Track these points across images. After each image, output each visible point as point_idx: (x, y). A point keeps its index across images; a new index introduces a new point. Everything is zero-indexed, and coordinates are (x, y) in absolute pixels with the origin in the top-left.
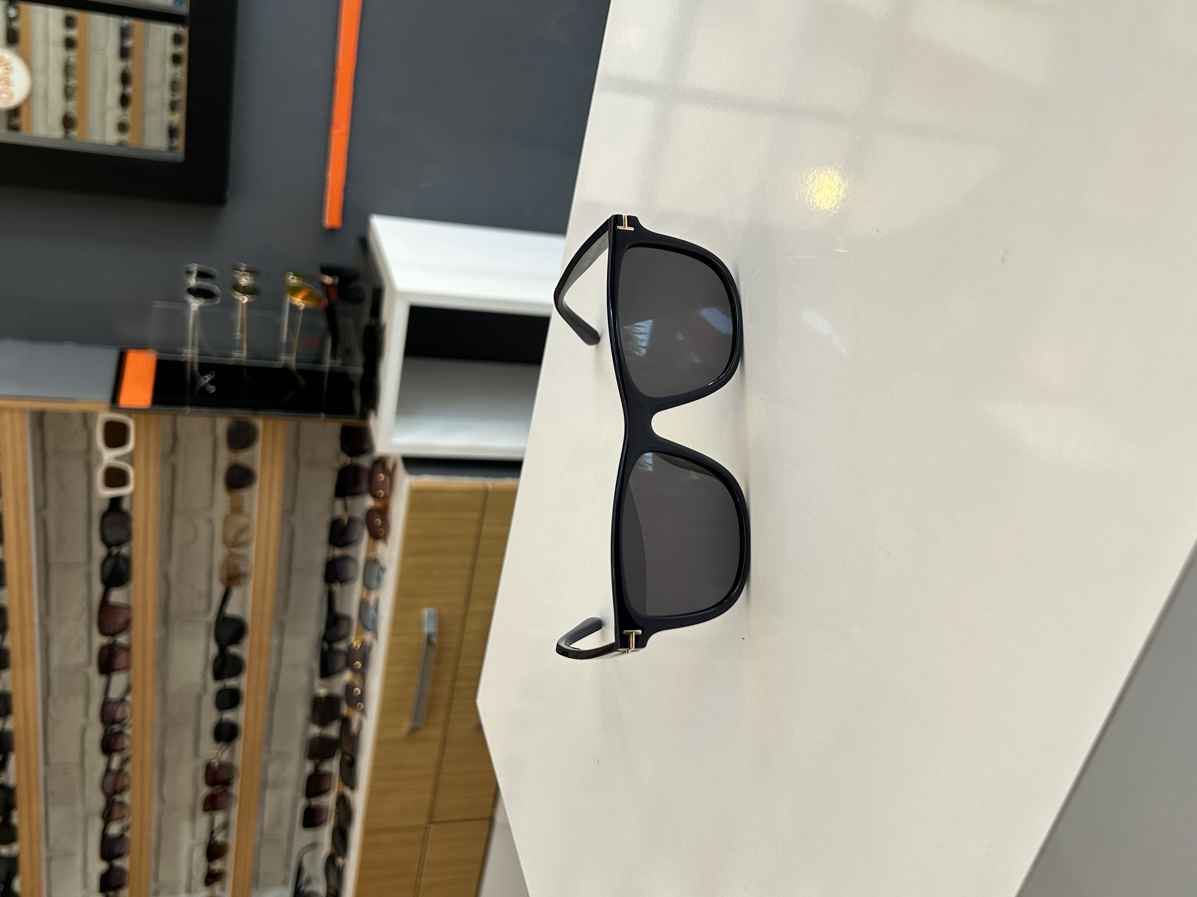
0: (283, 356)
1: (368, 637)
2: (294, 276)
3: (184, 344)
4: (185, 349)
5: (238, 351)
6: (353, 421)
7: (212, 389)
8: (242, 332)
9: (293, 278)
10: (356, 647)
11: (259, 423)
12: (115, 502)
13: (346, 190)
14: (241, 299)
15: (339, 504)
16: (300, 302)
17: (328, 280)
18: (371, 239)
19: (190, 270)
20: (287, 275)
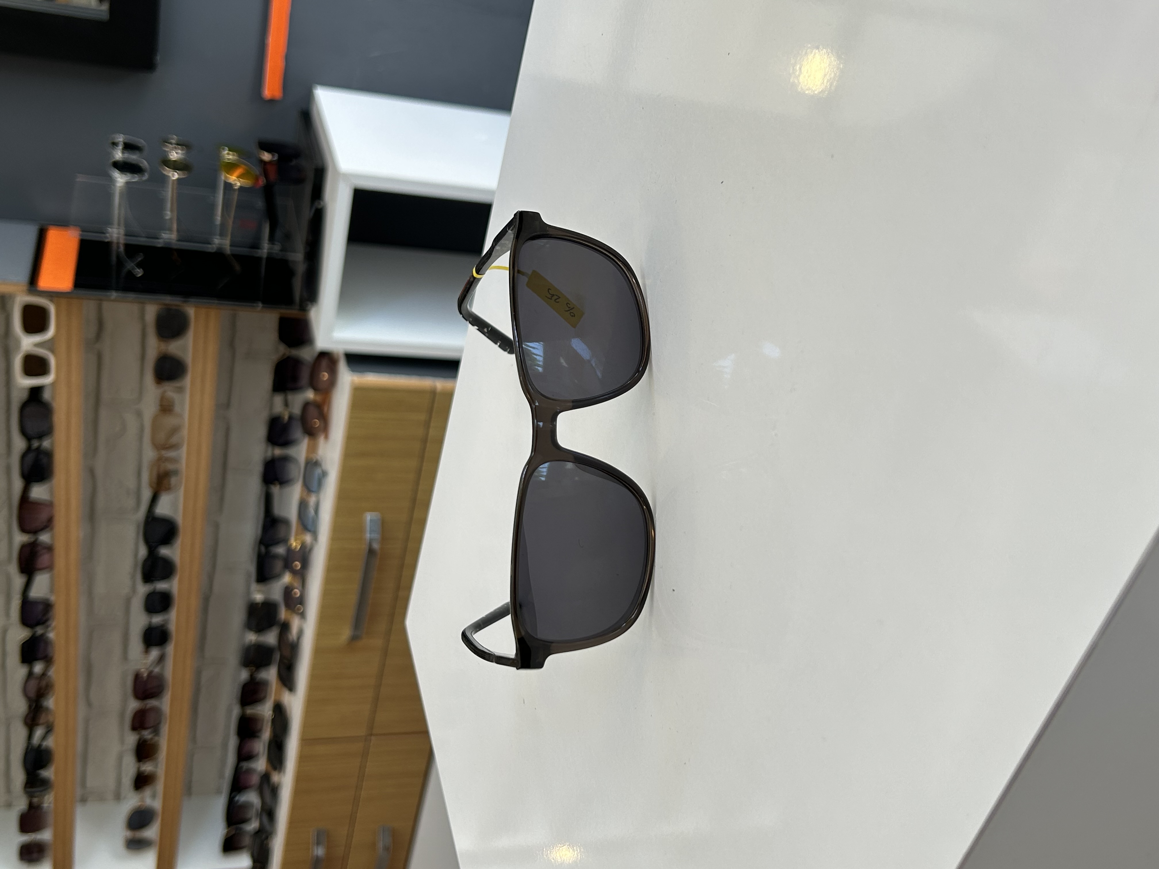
0: (217, 239)
1: (308, 538)
2: (229, 150)
3: (109, 223)
4: (109, 228)
5: (167, 232)
6: (292, 312)
7: (139, 272)
8: (172, 211)
9: (228, 154)
10: (294, 550)
11: (191, 311)
12: (35, 392)
13: (287, 58)
14: (170, 175)
15: (278, 400)
16: (235, 180)
17: (266, 156)
18: (315, 113)
19: (116, 140)
20: (222, 150)
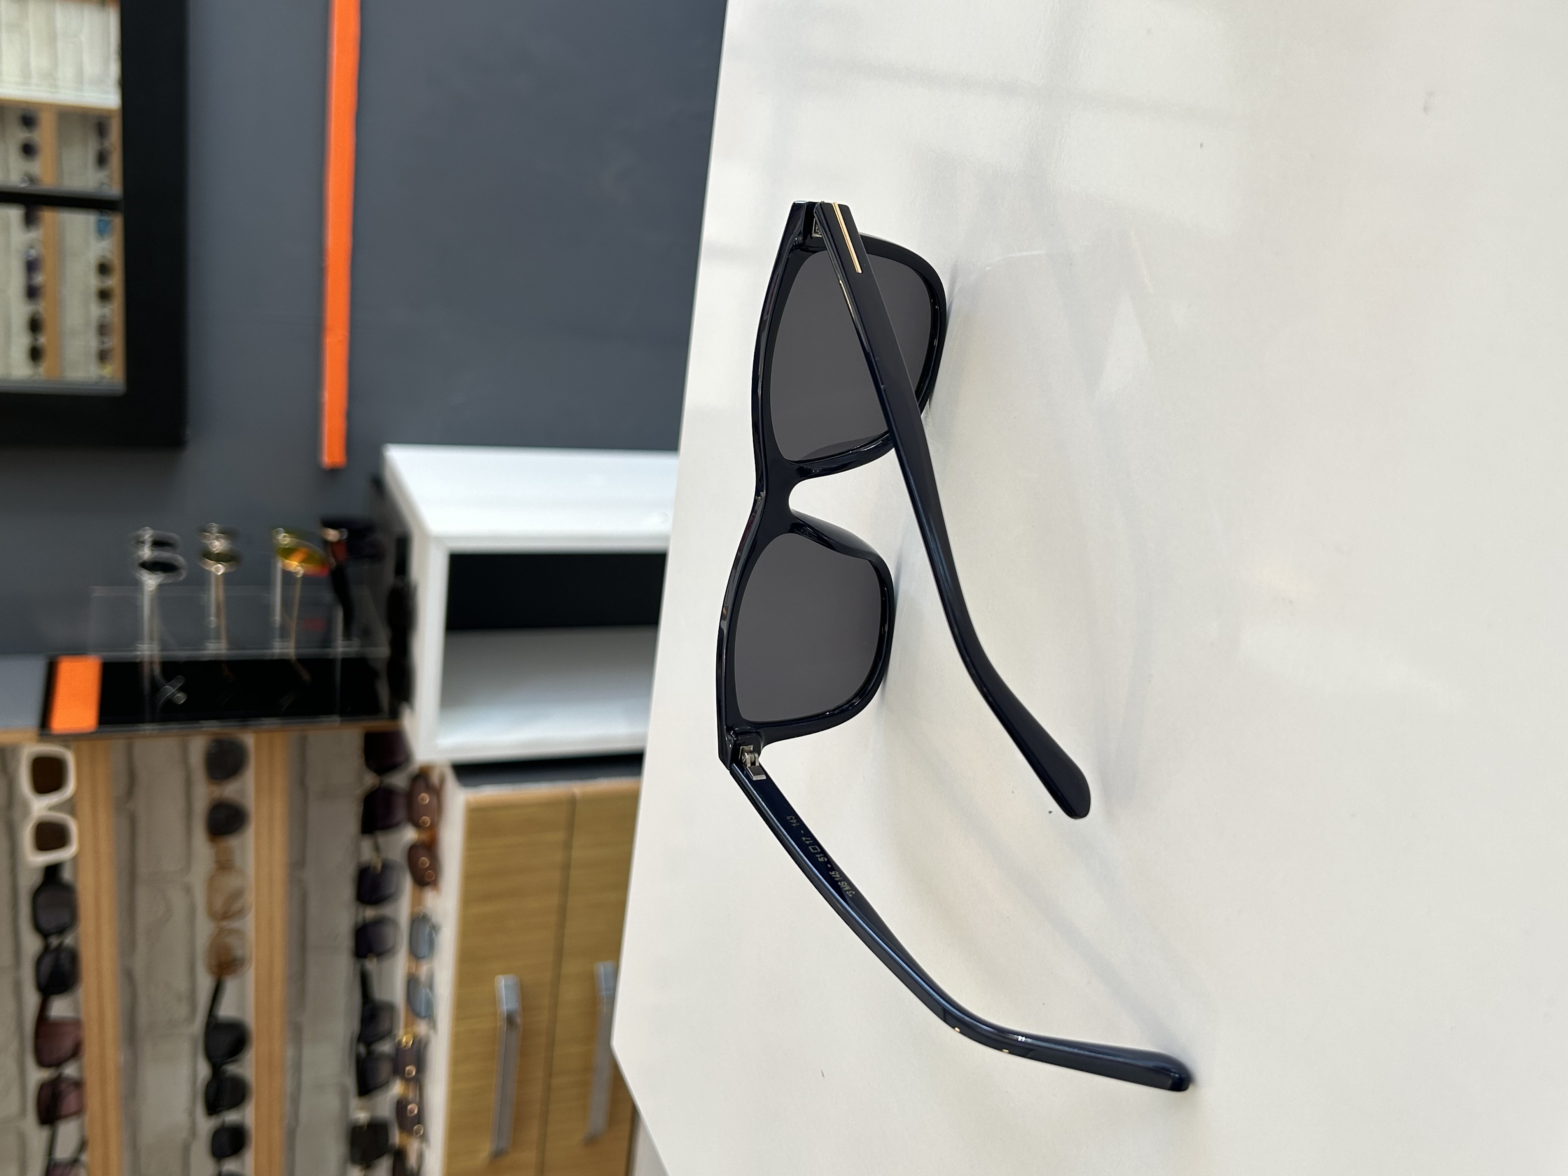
0: (279, 642)
1: (422, 1028)
2: (285, 533)
3: (138, 637)
4: (139, 644)
5: (214, 642)
6: (378, 724)
7: (181, 698)
8: (218, 616)
9: (285, 537)
10: (405, 1047)
11: (249, 739)
12: (52, 872)
13: (350, 416)
14: (213, 569)
15: (367, 844)
16: (297, 567)
17: (332, 535)
18: (388, 478)
19: (141, 540)
20: (277, 534)
